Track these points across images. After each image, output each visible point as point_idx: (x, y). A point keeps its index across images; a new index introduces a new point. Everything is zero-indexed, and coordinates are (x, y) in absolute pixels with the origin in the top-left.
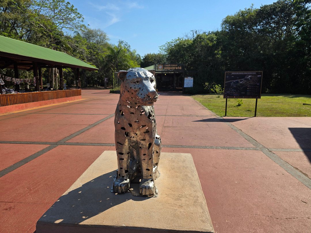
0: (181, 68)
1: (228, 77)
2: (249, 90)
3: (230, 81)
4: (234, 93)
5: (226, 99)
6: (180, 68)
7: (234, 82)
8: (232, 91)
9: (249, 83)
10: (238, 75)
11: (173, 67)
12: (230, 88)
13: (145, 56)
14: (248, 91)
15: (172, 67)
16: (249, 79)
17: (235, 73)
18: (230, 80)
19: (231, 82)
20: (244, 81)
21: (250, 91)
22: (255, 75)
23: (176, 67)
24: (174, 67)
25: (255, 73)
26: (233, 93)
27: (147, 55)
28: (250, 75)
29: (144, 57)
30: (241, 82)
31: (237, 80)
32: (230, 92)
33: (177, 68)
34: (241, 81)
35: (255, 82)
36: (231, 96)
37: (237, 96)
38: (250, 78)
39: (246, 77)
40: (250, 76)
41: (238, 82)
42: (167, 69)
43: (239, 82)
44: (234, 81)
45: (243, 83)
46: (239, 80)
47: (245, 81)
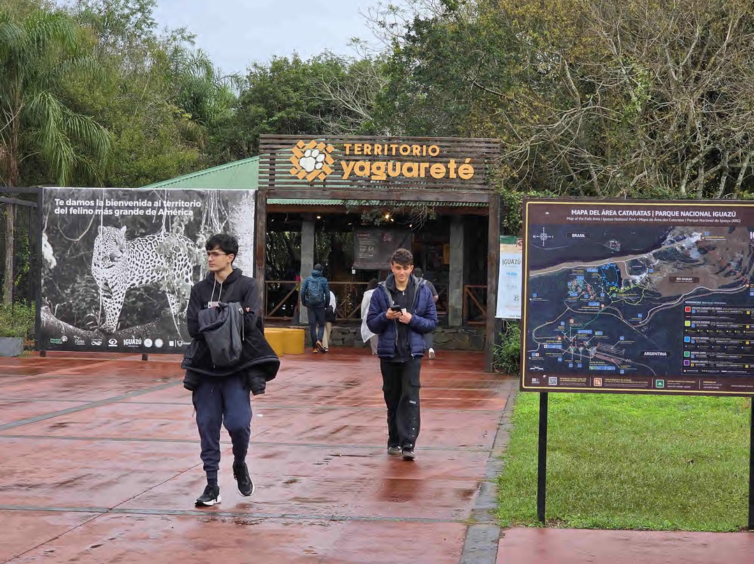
0: (471, 170)
1: (544, 237)
2: (694, 331)
3: (565, 266)
4: (593, 351)
5: (537, 395)
6: (467, 171)
7: (588, 277)
8: (579, 342)
9: (696, 280)
10: (617, 229)
11: (412, 158)
12: (566, 320)
13: (252, 77)
14: (687, 339)
15: (399, 158)
16: (694, 254)
17: (594, 212)
18: (562, 260)
19: (568, 275)
20: (657, 269)
21: (705, 339)
22: (733, 227)
23: (432, 160)
24: (420, 159)
25: (731, 214)
26: (586, 353)
27: (268, 66)
28: (698, 225)
29: (248, 87)
30: (637, 278)
31: (606, 263)
32: (566, 344)
33: (438, 171)
34: (636, 268)
35: (731, 280)
36: (575, 372)
37: (615, 374)
38: (703, 248)
39: (669, 237)
40: (697, 237)
41: (613, 275)
42: (366, 173)
43: (625, 275)
44: (592, 267)
45: (648, 286)
46: (623, 262)
47: (668, 269)
